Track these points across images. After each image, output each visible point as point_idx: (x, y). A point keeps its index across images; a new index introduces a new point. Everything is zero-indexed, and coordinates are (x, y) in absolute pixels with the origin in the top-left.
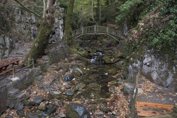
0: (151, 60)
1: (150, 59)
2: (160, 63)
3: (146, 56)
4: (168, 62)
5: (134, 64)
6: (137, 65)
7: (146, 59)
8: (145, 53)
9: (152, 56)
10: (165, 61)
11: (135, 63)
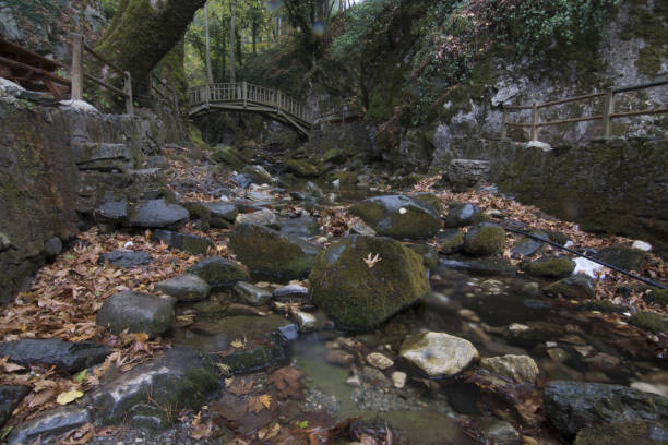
0: (517, 90)
1: (513, 90)
2: (550, 90)
3: (502, 83)
4: (576, 81)
5: (459, 118)
6: (469, 116)
7: (500, 92)
8: (498, 76)
9: (521, 80)
10: (567, 80)
11: (461, 112)
